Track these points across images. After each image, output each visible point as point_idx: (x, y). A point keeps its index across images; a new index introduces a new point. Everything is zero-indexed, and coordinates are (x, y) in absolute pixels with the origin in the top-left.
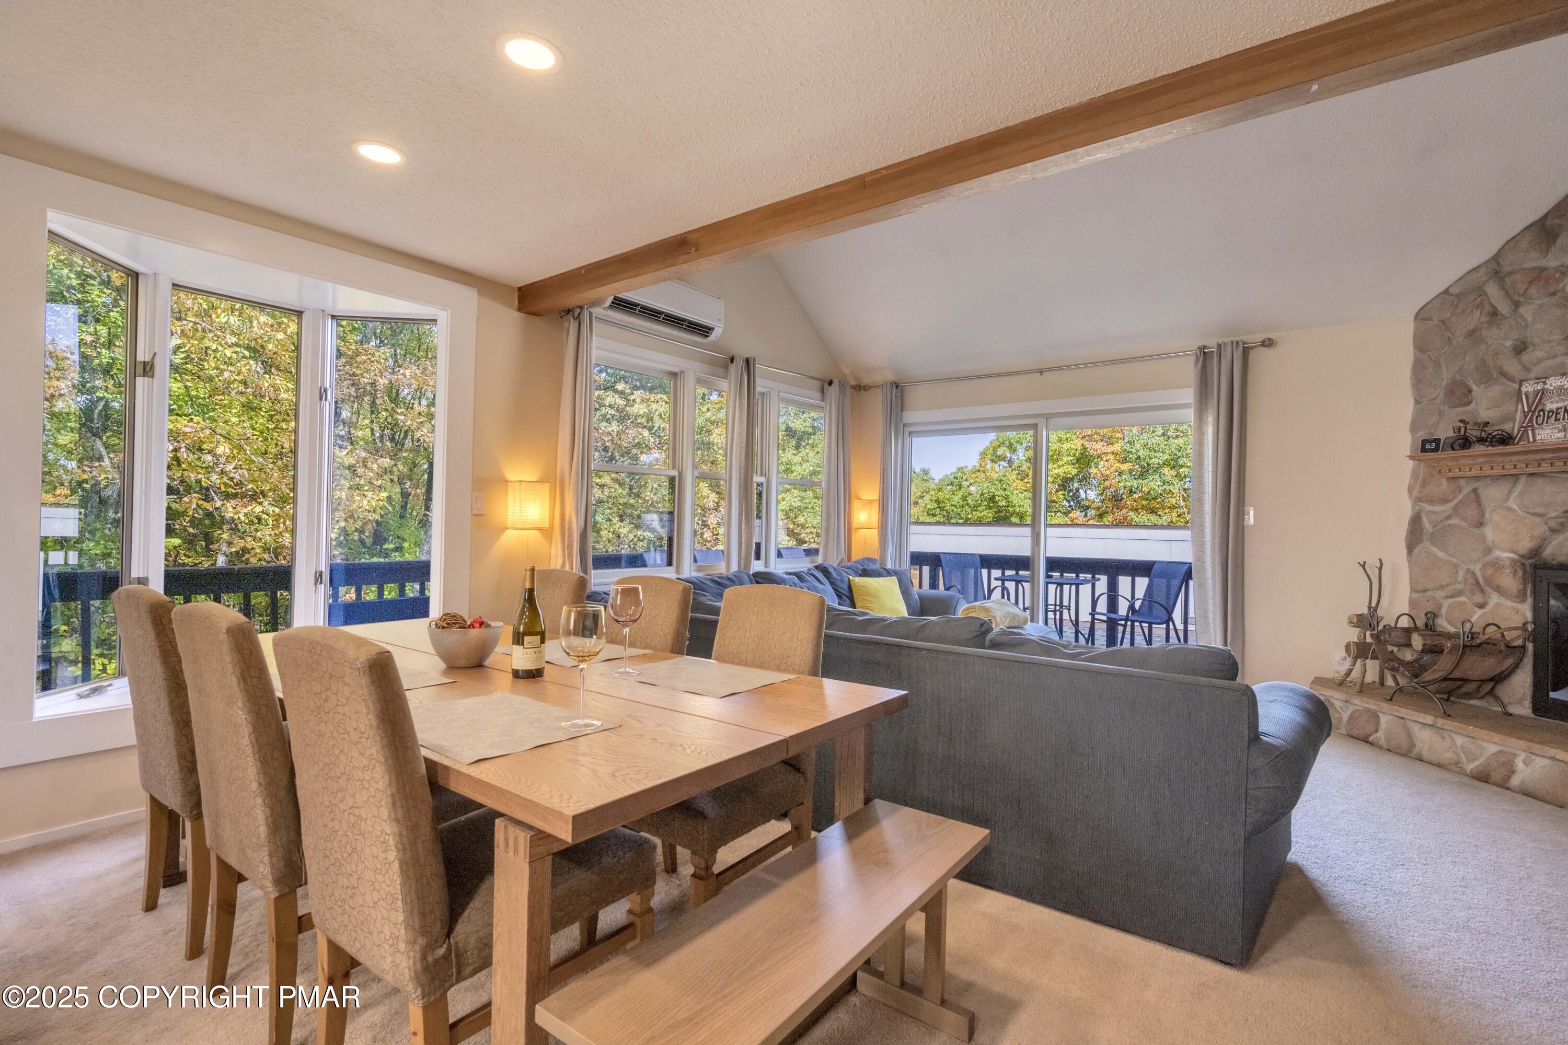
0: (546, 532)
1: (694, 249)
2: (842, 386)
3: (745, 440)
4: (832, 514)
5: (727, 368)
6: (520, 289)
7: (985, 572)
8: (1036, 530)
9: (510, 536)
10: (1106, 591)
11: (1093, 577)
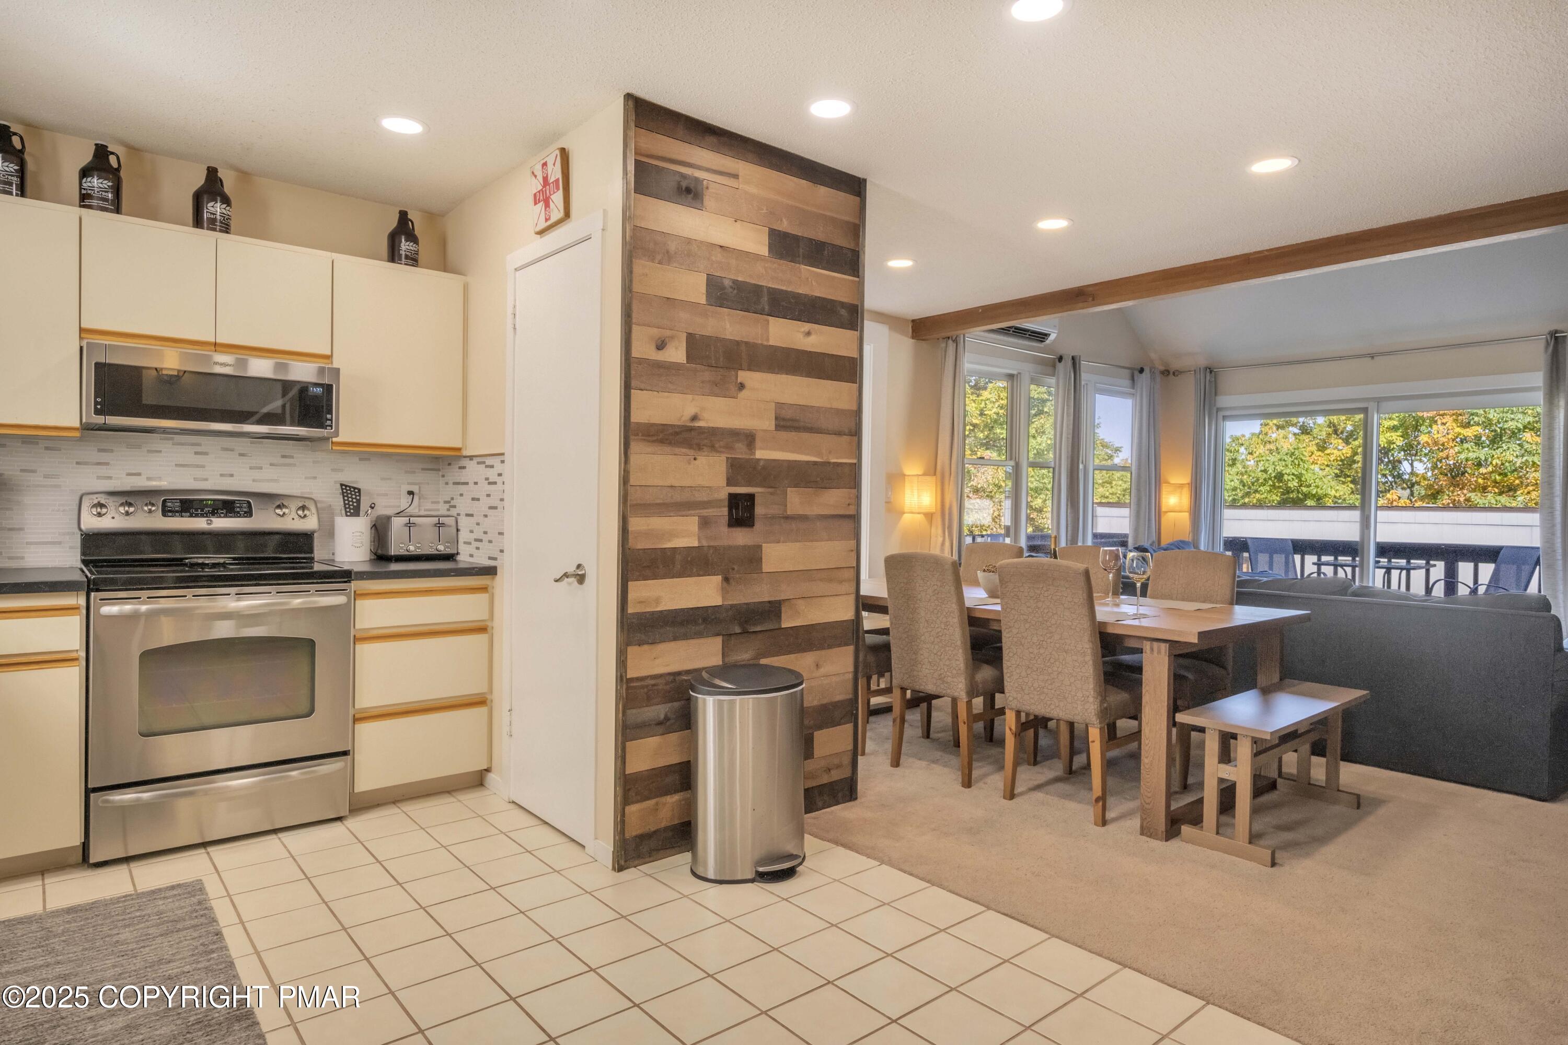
0: (929, 516)
1: (1091, 299)
2: (1152, 373)
3: (1071, 432)
4: (1143, 500)
5: (1054, 366)
6: (913, 321)
7: (1297, 558)
8: (1366, 513)
9: (907, 517)
10: (1443, 578)
11: (1428, 563)
